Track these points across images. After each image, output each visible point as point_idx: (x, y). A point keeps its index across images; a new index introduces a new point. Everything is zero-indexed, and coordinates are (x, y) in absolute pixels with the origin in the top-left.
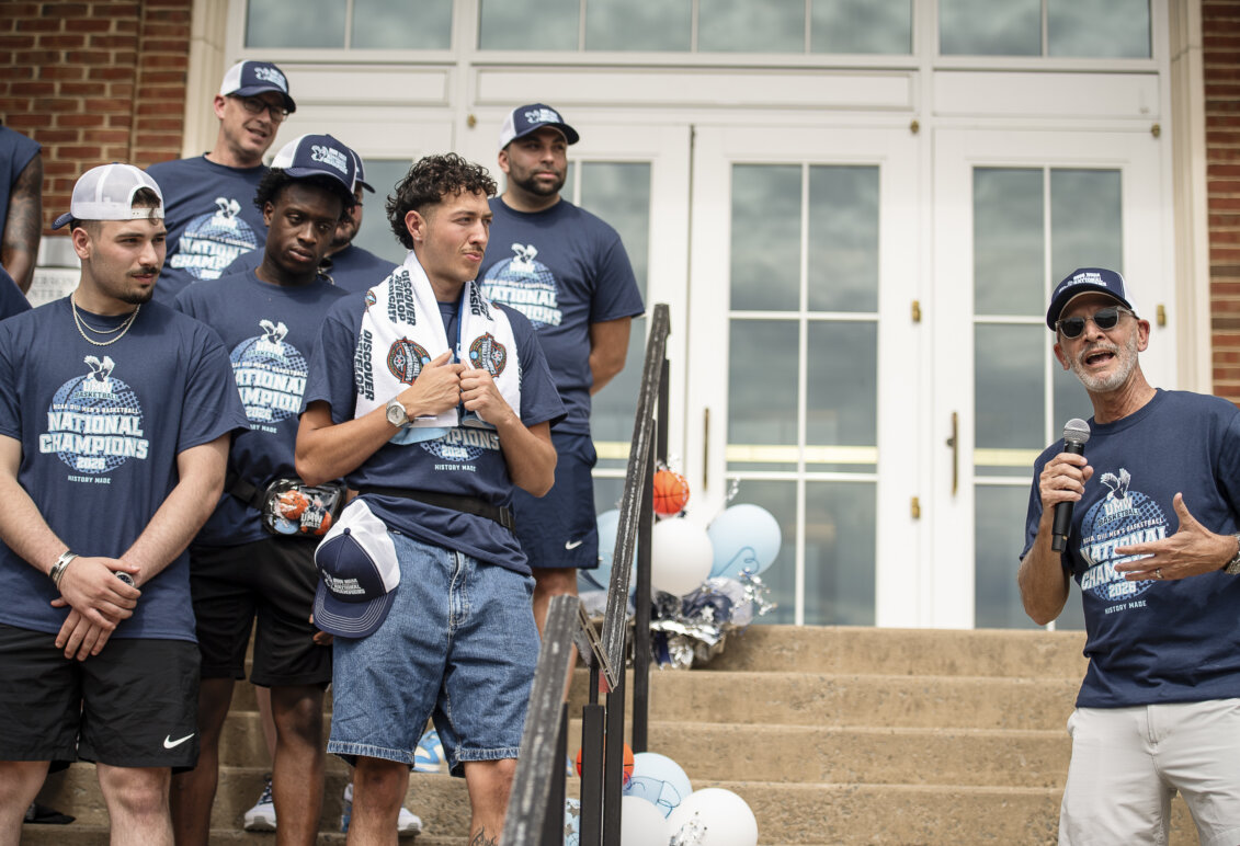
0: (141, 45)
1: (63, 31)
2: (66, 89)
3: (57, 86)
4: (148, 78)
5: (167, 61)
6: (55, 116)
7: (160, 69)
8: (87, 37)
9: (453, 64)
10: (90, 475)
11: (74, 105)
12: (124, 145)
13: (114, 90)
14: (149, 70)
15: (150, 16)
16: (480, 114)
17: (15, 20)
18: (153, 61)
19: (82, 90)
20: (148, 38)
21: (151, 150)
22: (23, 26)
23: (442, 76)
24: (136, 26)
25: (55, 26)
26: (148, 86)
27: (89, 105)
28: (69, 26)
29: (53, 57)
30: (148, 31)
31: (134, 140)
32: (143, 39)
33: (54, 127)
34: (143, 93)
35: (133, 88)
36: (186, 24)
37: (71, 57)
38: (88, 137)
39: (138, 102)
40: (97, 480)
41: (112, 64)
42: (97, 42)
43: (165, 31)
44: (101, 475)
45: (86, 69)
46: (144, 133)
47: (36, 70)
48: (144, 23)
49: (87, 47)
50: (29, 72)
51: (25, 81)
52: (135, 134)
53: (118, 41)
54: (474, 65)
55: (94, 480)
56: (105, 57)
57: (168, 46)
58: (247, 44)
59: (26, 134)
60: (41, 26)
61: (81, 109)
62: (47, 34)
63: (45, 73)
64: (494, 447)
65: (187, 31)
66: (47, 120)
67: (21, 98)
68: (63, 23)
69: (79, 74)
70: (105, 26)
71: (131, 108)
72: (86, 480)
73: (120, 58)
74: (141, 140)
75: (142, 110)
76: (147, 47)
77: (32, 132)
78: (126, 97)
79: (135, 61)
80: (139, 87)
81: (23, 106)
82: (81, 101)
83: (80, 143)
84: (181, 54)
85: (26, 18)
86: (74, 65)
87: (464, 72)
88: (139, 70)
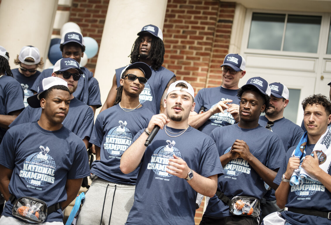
0: (213, 45)
1: (188, 39)
2: (188, 58)
3: (185, 57)
4: (215, 56)
5: (221, 51)
6: (183, 66)
7: (219, 54)
8: (196, 41)
9: (317, 58)
10: (163, 178)
11: (189, 63)
12: (205, 78)
13: (203, 60)
14: (215, 53)
15: (217, 36)
16: (325, 76)
17: (173, 34)
18: (217, 51)
19: (193, 59)
20: (216, 43)
21: (214, 80)
22: (176, 37)
23: (313, 62)
24: (212, 39)
25: (186, 37)
26: (214, 59)
27: (195, 64)
28: (191, 38)
29: (184, 47)
30: (216, 41)
31: (208, 76)
32: (214, 43)
33: (183, 70)
34: (213, 61)
35: (209, 59)
36: (228, 39)
37: (191, 48)
38: (193, 74)
39: (211, 64)
40: (165, 179)
41: (203, 51)
42: (199, 43)
43: (221, 41)
44: (167, 178)
45: (195, 52)
46: (212, 74)
47: (179, 51)
48: (215, 38)
49: (195, 45)
50: (176, 52)
51: (175, 54)
52: (209, 74)
53: (206, 44)
54: (325, 59)
55: (164, 179)
56: (201, 49)
57: (222, 46)
58: (248, 47)
59: (173, 72)
60: (181, 37)
61: (192, 65)
62: (183, 40)
63: (182, 52)
64: (322, 190)
65: (228, 42)
66: (181, 68)
67: (173, 60)
68: (188, 37)
69: (192, 53)
70: (202, 38)
71: (208, 66)
72: (161, 179)
73: (206, 49)
74: (211, 77)
75: (212, 67)
76: (215, 46)
77: (175, 71)
78: (207, 62)
79: (211, 50)
80: (211, 59)
81: (173, 62)
82: (192, 62)
83: (191, 76)
84: (226, 49)
85: (177, 34)
86: (191, 51)
87: (321, 61)
88: (212, 54)
